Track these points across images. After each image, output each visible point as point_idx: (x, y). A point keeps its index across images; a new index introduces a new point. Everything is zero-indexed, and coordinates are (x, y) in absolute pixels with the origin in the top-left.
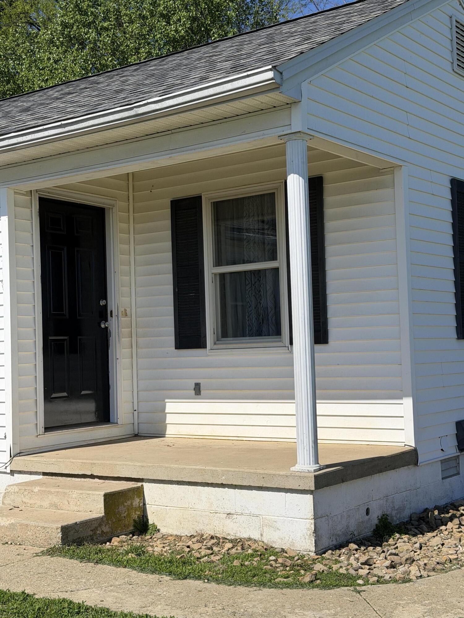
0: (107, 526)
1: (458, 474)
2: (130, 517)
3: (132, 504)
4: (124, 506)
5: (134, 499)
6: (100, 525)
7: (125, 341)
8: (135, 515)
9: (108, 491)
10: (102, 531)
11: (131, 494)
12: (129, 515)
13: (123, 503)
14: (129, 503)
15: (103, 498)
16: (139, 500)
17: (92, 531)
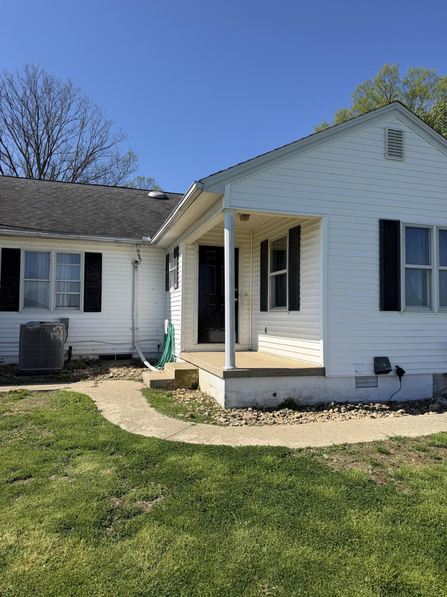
0: (176, 384)
1: (377, 386)
2: (190, 382)
3: (191, 376)
4: (187, 377)
5: (193, 374)
6: (172, 382)
7: (246, 307)
8: (193, 381)
9: (178, 369)
10: (173, 385)
11: (191, 372)
12: (189, 381)
13: (186, 375)
14: (190, 375)
15: (174, 371)
16: (195, 375)
17: (167, 384)
